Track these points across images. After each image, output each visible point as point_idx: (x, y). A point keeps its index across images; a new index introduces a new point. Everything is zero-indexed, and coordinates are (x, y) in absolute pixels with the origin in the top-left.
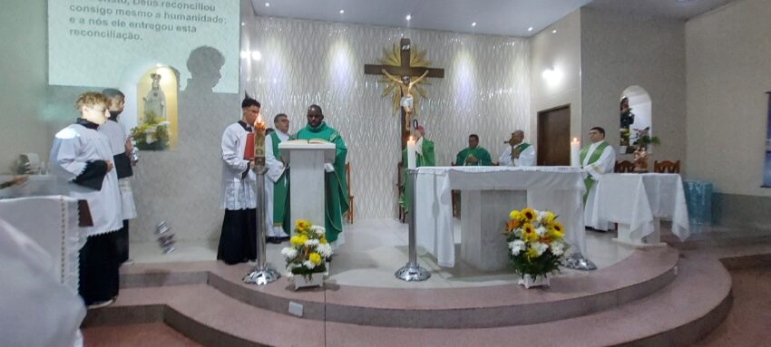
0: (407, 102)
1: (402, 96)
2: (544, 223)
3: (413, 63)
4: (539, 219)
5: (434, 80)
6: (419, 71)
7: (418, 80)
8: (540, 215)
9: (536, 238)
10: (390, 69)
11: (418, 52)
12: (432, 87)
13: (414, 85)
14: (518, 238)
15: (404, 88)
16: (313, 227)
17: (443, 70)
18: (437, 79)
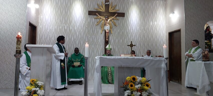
0: (107, 28)
1: (105, 25)
2: (141, 83)
3: (111, 10)
6: (113, 14)
7: (113, 18)
8: (139, 79)
9: (136, 89)
10: (100, 13)
11: (113, 5)
12: (119, 21)
13: (111, 20)
14: (128, 89)
16: (38, 82)
17: (124, 13)
18: (121, 17)
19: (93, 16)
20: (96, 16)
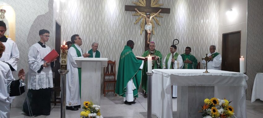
0: (149, 28)
1: (146, 24)
2: (223, 106)
3: (153, 5)
4: (220, 104)
5: (164, 15)
6: (156, 10)
7: (155, 15)
8: (221, 102)
9: (218, 115)
10: (139, 8)
12: (163, 19)
13: (153, 18)
14: (209, 115)
15: (147, 19)
16: (94, 106)
17: (170, 9)
18: (166, 14)
19: (131, 12)
20: (134, 12)
